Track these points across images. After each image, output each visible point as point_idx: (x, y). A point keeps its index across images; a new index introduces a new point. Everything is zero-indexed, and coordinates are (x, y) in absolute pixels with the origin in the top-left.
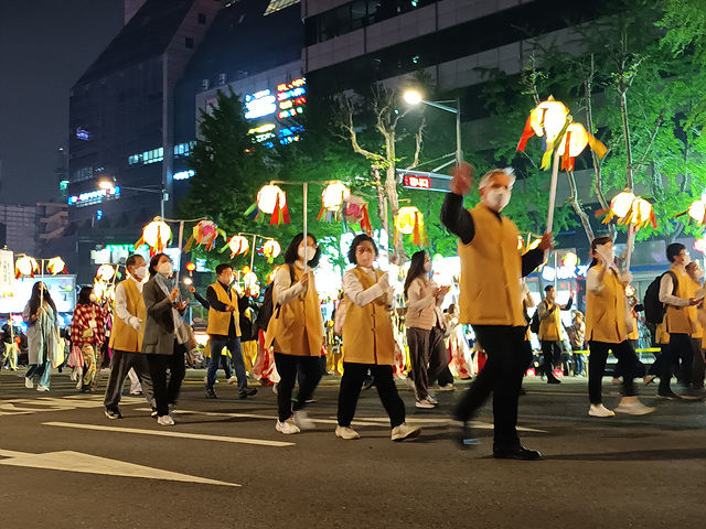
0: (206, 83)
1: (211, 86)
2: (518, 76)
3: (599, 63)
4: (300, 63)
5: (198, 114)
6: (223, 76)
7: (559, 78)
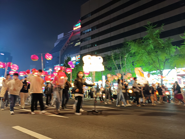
0: (66, 55)
1: (67, 56)
2: (110, 56)
3: (122, 54)
4: (79, 53)
5: (64, 60)
6: (68, 55)
7: (116, 56)
